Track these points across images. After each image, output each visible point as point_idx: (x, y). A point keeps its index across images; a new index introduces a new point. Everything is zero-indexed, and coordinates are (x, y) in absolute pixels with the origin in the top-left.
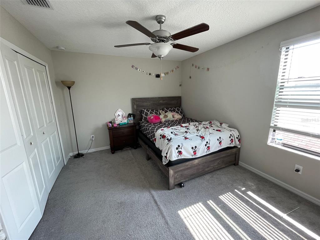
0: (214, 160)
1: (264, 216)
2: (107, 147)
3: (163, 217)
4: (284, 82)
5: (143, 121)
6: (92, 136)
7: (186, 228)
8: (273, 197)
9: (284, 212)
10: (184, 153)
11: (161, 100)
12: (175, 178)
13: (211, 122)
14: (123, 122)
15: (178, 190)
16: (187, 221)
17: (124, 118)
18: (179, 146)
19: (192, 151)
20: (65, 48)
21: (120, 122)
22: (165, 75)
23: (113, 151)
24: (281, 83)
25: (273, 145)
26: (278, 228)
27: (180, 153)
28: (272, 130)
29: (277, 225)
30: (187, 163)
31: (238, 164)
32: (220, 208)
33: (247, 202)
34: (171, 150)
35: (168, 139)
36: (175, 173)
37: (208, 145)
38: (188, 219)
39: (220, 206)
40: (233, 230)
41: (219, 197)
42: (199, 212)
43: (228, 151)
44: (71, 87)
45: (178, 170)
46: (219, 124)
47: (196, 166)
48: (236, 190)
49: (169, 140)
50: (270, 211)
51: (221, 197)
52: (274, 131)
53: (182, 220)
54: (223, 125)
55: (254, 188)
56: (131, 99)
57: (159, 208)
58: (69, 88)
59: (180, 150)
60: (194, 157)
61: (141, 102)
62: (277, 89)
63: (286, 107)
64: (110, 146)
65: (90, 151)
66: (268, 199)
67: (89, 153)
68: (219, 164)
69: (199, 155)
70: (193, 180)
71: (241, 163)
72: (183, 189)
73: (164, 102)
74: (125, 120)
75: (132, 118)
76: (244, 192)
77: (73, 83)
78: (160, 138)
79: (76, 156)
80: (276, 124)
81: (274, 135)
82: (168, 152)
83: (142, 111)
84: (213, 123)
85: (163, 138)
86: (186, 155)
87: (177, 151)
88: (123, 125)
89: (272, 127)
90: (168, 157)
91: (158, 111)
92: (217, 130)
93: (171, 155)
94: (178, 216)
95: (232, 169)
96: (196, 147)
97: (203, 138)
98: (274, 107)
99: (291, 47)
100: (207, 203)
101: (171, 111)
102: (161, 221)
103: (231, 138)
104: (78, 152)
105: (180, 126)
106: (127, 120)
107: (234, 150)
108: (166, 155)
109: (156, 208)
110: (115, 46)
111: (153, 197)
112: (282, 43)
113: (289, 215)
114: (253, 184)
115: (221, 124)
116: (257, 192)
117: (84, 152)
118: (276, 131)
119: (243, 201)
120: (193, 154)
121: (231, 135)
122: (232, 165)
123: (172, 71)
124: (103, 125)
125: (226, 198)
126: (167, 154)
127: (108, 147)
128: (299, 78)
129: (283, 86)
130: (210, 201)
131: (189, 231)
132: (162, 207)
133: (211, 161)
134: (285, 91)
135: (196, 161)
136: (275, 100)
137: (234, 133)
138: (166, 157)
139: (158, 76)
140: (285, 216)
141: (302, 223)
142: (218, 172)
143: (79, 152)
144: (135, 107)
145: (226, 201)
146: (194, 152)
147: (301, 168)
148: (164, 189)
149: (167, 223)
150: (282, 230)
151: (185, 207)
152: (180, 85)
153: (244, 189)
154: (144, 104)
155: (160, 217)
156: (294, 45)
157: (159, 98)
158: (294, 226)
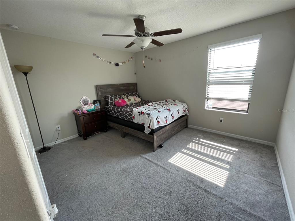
0: (176, 125)
1: (213, 148)
2: (75, 135)
3: (161, 167)
4: (210, 70)
5: (110, 106)
6: (57, 126)
7: (178, 167)
8: (212, 139)
9: (220, 144)
10: (161, 122)
11: (121, 87)
12: (157, 142)
13: (167, 100)
14: (90, 108)
15: (160, 150)
16: (177, 163)
17: (91, 105)
18: (157, 117)
19: (165, 120)
20: (18, 27)
21: (87, 109)
22: (123, 64)
23: (86, 138)
24: (209, 70)
25: (208, 109)
26: (221, 151)
27: (158, 122)
28: (206, 99)
29: (220, 150)
30: (163, 129)
31: (188, 127)
32: (190, 151)
33: (202, 145)
34: (153, 121)
35: (147, 114)
36: (157, 137)
37: (173, 115)
38: (176, 162)
39: (190, 150)
40: (202, 159)
41: (187, 146)
42: (181, 157)
43: (183, 118)
44: (28, 73)
45: (159, 135)
46: (173, 101)
47: (168, 131)
48: (194, 141)
49: (149, 114)
50: (214, 145)
51: (188, 146)
52: (207, 100)
53: (173, 164)
54: (176, 101)
55: (202, 137)
56: (95, 86)
57: (155, 163)
58: (26, 74)
59: (158, 120)
60: (166, 125)
61: (105, 88)
62: (208, 74)
63: (213, 85)
64: (78, 134)
65: (58, 142)
66: (211, 140)
67: (56, 145)
68: (178, 128)
69: (169, 123)
70: (166, 142)
71: (189, 126)
72: (163, 148)
73: (124, 88)
74: (92, 106)
75: (99, 104)
76: (198, 140)
77: (31, 68)
78: (139, 115)
79: (42, 150)
80: (208, 96)
81: (207, 103)
82: (150, 123)
83: (106, 97)
84: (168, 101)
85: (141, 114)
86: (162, 124)
87: (156, 121)
88: (91, 111)
89: (207, 98)
90: (151, 126)
91: (121, 96)
92: (174, 105)
93: (153, 125)
94: (170, 163)
95: (185, 130)
96: (167, 117)
97: (169, 110)
98: (207, 86)
99: (212, 49)
100: (182, 151)
101: (130, 95)
102: (161, 169)
103: (184, 109)
104: (43, 146)
105: (147, 105)
106: (93, 106)
107: (186, 117)
108: (149, 126)
109: (152, 164)
110: (103, 35)
111: (146, 159)
112: (209, 46)
113: (223, 144)
114: (201, 135)
115: (174, 101)
116: (204, 138)
117: (49, 145)
118: (208, 100)
119: (200, 145)
120: (166, 122)
121: (183, 107)
122: (184, 128)
123: (128, 61)
124: (69, 114)
125: (191, 146)
126: (150, 124)
127: (77, 135)
128: (217, 67)
129: (210, 72)
130: (183, 150)
131: (181, 168)
132: (156, 162)
133: (175, 126)
134: (212, 76)
135: (168, 127)
136: (207, 81)
137: (185, 106)
138: (149, 127)
139: (117, 65)
140: (221, 145)
141: (228, 146)
142: (179, 134)
143: (45, 145)
144: (100, 93)
145: (192, 148)
146: (166, 120)
147: (222, 119)
148: (150, 152)
149: (165, 169)
150: (223, 152)
151: (171, 157)
152: (135, 74)
153: (197, 139)
154: (107, 90)
155: (159, 167)
156: (215, 48)
157: (120, 84)
158: (226, 148)
